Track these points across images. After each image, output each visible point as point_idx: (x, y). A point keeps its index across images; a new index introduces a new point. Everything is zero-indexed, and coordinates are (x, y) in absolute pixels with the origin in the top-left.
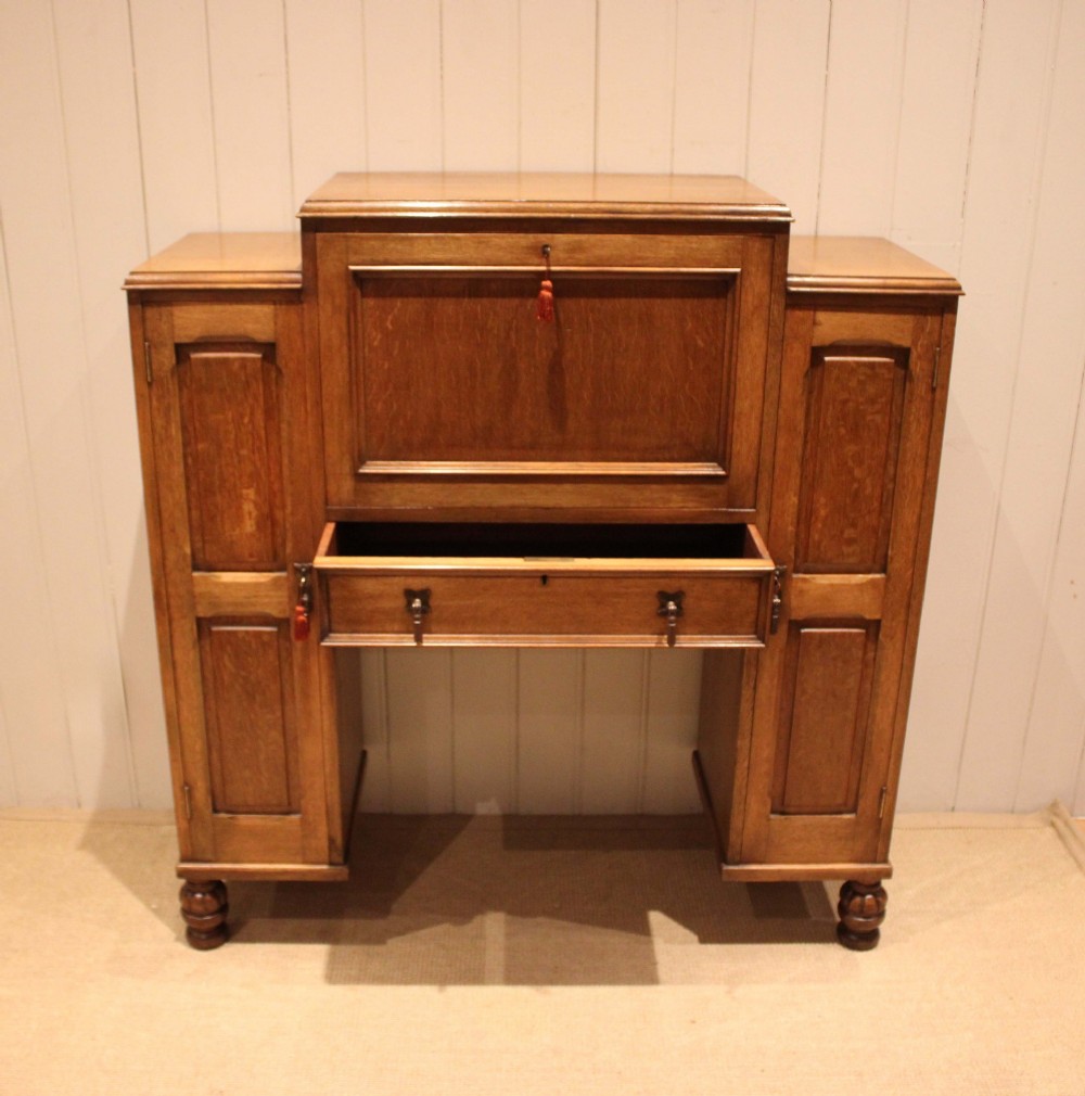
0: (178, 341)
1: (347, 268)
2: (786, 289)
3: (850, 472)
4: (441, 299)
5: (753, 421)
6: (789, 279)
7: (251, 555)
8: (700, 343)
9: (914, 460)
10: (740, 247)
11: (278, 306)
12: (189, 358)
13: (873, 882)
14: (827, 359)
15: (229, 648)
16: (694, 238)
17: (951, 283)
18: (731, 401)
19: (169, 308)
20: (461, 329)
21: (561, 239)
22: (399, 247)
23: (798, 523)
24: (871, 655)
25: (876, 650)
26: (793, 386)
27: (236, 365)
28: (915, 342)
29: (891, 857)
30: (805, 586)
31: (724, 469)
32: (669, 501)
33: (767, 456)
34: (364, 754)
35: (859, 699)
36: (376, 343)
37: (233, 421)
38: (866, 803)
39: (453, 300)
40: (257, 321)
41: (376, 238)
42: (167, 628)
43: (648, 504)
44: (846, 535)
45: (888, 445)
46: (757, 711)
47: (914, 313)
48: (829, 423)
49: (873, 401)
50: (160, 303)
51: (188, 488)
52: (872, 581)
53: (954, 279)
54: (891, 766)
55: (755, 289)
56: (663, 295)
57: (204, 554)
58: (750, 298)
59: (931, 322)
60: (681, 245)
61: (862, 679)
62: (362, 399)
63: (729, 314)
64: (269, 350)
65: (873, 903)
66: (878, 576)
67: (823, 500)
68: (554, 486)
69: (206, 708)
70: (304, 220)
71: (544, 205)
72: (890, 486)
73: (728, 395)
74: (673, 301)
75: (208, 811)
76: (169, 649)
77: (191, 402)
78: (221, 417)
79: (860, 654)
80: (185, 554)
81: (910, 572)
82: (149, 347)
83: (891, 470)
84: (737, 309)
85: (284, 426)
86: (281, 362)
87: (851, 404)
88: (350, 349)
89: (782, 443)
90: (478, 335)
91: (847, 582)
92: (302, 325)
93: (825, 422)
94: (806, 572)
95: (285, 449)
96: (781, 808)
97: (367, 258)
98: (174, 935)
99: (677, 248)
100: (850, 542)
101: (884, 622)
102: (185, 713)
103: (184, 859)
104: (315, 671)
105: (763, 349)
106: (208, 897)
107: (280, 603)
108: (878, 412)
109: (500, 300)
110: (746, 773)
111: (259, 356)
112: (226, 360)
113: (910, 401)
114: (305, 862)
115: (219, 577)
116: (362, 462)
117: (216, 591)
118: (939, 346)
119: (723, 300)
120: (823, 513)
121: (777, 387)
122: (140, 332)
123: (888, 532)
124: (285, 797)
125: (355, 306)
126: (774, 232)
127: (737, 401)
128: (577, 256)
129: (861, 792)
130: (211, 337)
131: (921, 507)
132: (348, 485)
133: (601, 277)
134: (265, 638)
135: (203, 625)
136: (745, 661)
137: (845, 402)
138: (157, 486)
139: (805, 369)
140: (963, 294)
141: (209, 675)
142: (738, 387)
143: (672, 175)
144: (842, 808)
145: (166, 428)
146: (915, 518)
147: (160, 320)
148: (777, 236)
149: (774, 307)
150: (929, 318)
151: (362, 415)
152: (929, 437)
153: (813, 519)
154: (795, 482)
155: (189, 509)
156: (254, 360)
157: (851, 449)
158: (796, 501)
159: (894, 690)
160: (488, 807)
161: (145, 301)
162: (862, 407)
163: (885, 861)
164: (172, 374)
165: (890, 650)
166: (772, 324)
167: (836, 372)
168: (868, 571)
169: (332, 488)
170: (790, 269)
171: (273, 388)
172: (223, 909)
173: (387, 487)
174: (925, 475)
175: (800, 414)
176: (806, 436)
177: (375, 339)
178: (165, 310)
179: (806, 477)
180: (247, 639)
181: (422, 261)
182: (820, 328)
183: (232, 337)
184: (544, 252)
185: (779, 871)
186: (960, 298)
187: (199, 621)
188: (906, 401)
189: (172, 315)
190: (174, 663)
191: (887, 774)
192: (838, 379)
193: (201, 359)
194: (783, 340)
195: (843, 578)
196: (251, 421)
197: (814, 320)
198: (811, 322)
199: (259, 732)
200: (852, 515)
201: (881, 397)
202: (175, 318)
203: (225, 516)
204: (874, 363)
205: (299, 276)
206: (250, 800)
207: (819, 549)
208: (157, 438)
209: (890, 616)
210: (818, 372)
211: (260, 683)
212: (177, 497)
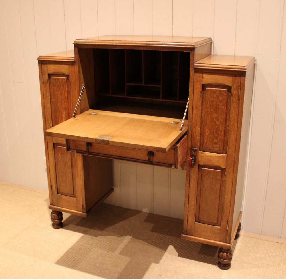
0: (49, 73)
2: (194, 67)
3: (215, 122)
6: (195, 64)
9: (234, 121)
11: (69, 66)
12: (51, 78)
14: (207, 88)
15: (60, 152)
17: (243, 67)
19: (47, 65)
23: (201, 136)
24: (224, 179)
25: (225, 177)
26: (197, 95)
28: (233, 85)
30: (203, 155)
33: (190, 115)
35: (220, 191)
37: (60, 94)
38: (223, 224)
40: (65, 69)
42: (47, 144)
44: (214, 141)
45: (226, 115)
46: (190, 190)
47: (232, 76)
48: (208, 107)
49: (221, 102)
50: (45, 64)
51: (51, 110)
52: (222, 156)
54: (230, 214)
59: (238, 79)
61: (221, 185)
64: (68, 77)
65: (226, 255)
66: (224, 155)
67: (207, 130)
70: (75, 44)
71: (130, 42)
72: (228, 128)
75: (56, 193)
77: (52, 88)
78: (58, 93)
79: (220, 178)
81: (234, 155)
82: (43, 74)
83: (228, 123)
85: (71, 96)
86: (70, 80)
87: (214, 102)
89: (194, 112)
91: (215, 155)
92: (75, 71)
93: (207, 107)
94: (203, 151)
95: (72, 103)
96: (198, 220)
100: (216, 143)
101: (226, 169)
102: (51, 167)
104: (79, 160)
106: (56, 215)
108: (222, 105)
110: (187, 208)
111: (66, 78)
112: (59, 78)
113: (232, 103)
114: (77, 211)
118: (240, 86)
120: (207, 134)
121: (192, 95)
122: (41, 70)
123: (227, 142)
124: (73, 193)
126: (190, 50)
130: (56, 73)
131: (237, 135)
135: (55, 145)
137: (213, 101)
138: (45, 109)
139: (201, 91)
141: (56, 158)
144: (217, 224)
145: (46, 94)
146: (235, 138)
147: (45, 68)
149: (191, 72)
150: (237, 78)
152: (238, 114)
153: (205, 135)
154: (199, 124)
155: (52, 115)
156: (65, 79)
157: (215, 115)
158: (200, 130)
160: (146, 210)
161: (43, 62)
162: (218, 103)
163: (230, 243)
164: (48, 82)
165: (228, 179)
167: (209, 93)
168: (222, 154)
171: (69, 86)
174: (237, 126)
175: (200, 104)
176: (202, 110)
178: (46, 65)
179: (202, 123)
180: (64, 150)
182: (204, 79)
183: (60, 73)
185: (197, 239)
186: (246, 72)
187: (54, 144)
189: (47, 67)
190: (48, 153)
191: (229, 216)
192: (210, 94)
193: (54, 78)
194: (194, 82)
195: (214, 154)
196: (64, 94)
197: (203, 77)
198: (201, 77)
199: (67, 174)
200: (216, 135)
201: (223, 101)
202: (48, 68)
203: (59, 118)
204: (221, 90)
205: (74, 58)
206: (65, 192)
207: (206, 144)
208: (44, 97)
209: (228, 168)
210: (205, 92)
211: (67, 161)
212: (49, 112)
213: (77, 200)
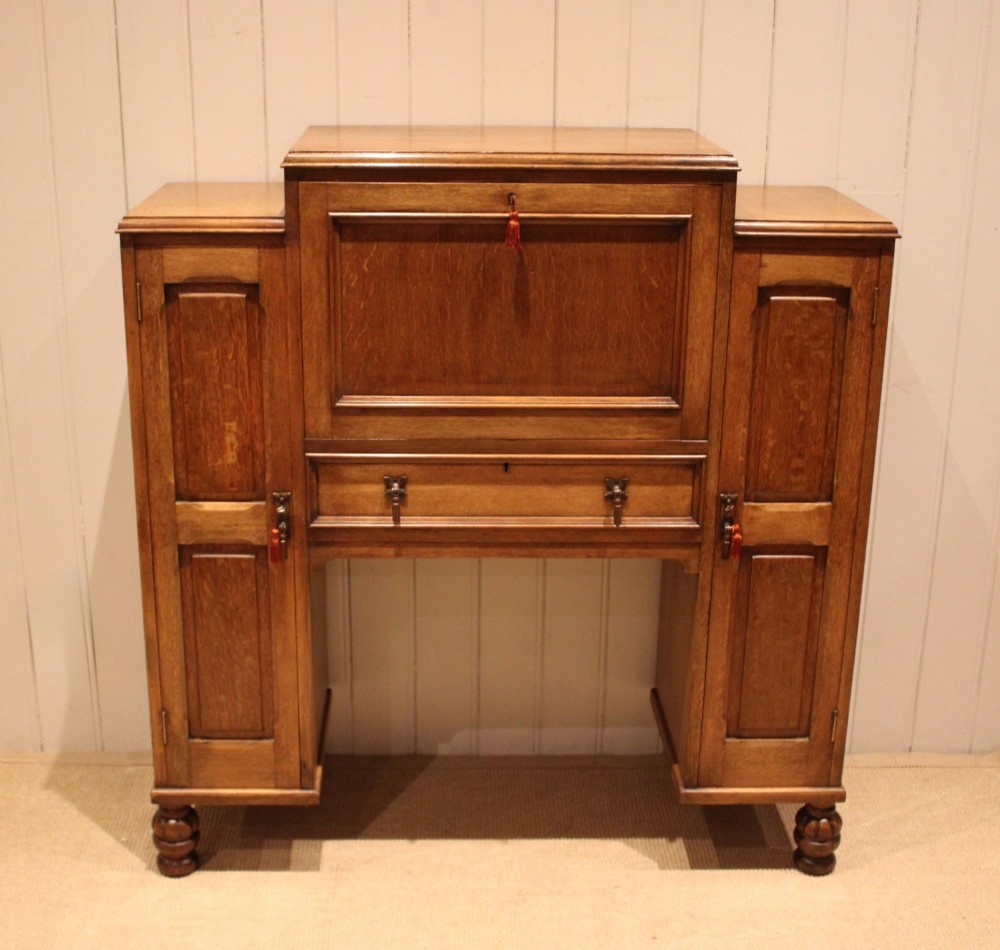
0: (167, 281)
1: (328, 215)
2: (734, 234)
3: (797, 405)
4: (413, 244)
5: (704, 357)
6: (737, 224)
7: (232, 485)
8: (654, 283)
10: (691, 194)
11: (262, 250)
12: (178, 297)
13: (827, 806)
14: (773, 298)
16: (648, 187)
17: (887, 226)
18: (683, 339)
19: (159, 251)
20: (432, 270)
21: (527, 188)
22: (376, 195)
23: (748, 452)
24: (819, 581)
25: (824, 576)
26: (740, 323)
27: (222, 304)
28: (855, 281)
29: (844, 781)
30: (756, 514)
31: (677, 403)
32: (627, 433)
33: (717, 389)
34: (329, 692)
35: (810, 623)
36: (353, 285)
37: (218, 357)
38: (818, 727)
39: (425, 245)
40: (242, 263)
41: (353, 187)
42: (150, 556)
43: (607, 436)
44: (793, 465)
45: (831, 379)
46: (712, 635)
47: (853, 255)
48: (775, 358)
49: (816, 338)
50: (150, 246)
51: (173, 421)
52: (819, 507)
53: (891, 223)
54: (842, 690)
55: (705, 233)
56: (619, 240)
57: (187, 484)
58: (701, 242)
59: (870, 263)
60: (636, 193)
61: (812, 603)
62: (340, 337)
63: (681, 257)
64: (252, 290)
65: (828, 827)
66: (824, 504)
67: (770, 432)
68: (518, 419)
69: (185, 635)
70: (287, 169)
71: (509, 157)
72: (835, 418)
73: (681, 332)
74: (629, 245)
75: (184, 736)
76: (152, 576)
77: (178, 338)
78: (207, 353)
79: (810, 579)
80: (169, 484)
81: (855, 500)
82: (140, 286)
83: (835, 402)
84: (688, 253)
85: (266, 362)
86: (264, 303)
87: (796, 340)
88: (329, 290)
89: (731, 377)
90: (448, 278)
91: (794, 510)
92: (285, 267)
93: (771, 359)
94: (755, 501)
95: (266, 385)
96: (737, 731)
97: (347, 205)
98: (144, 865)
99: (633, 196)
100: (798, 471)
101: (831, 549)
102: (164, 639)
103: (158, 785)
104: (290, 596)
105: (714, 290)
106: (181, 823)
107: (259, 531)
108: (821, 348)
109: (468, 244)
110: (702, 695)
111: (244, 296)
112: (212, 300)
113: (852, 338)
114: (276, 787)
115: (202, 506)
116: (339, 397)
117: (198, 519)
118: (877, 286)
119: (676, 244)
120: (771, 444)
121: (726, 325)
122: (131, 273)
123: (832, 462)
124: (259, 722)
125: (334, 251)
126: (723, 180)
127: (689, 337)
128: (540, 203)
129: (813, 715)
130: (199, 278)
131: (865, 438)
132: (325, 418)
133: (562, 223)
134: (244, 565)
135: (184, 552)
136: (700, 585)
137: (791, 338)
138: (144, 419)
139: (753, 309)
140: (900, 237)
141: (189, 602)
142: (690, 324)
143: (627, 129)
144: (796, 732)
145: (155, 362)
146: (858, 448)
147: (151, 261)
148: (725, 184)
149: (723, 251)
150: (868, 259)
151: (340, 352)
152: (870, 372)
153: (762, 449)
154: (744, 414)
155: (174, 441)
156: (239, 299)
157: (797, 383)
158: (746, 433)
159: (842, 614)
161: (137, 243)
162: (806, 344)
163: (839, 784)
164: (161, 313)
165: (837, 577)
166: (721, 266)
167: (781, 311)
168: (816, 501)
169: (310, 420)
170: (738, 215)
171: (256, 325)
172: (195, 836)
173: (362, 419)
174: (867, 408)
175: (748, 351)
176: (754, 370)
177: (352, 280)
178: (156, 252)
179: (755, 410)
180: (226, 565)
181: (397, 208)
182: (766, 270)
183: (218, 278)
184: (509, 200)
185: (736, 795)
186: (897, 241)
187: (181, 548)
188: (848, 337)
189: (162, 257)
190: (155, 590)
191: (838, 697)
192: (783, 317)
193: (189, 299)
194: (731, 281)
195: (790, 506)
196: (235, 357)
197: (760, 262)
198: (757, 264)
199: (235, 657)
200: (799, 446)
201: (824, 333)
202: (165, 260)
203: (208, 447)
204: (817, 302)
205: (282, 222)
206: (225, 725)
207: (768, 477)
208: (145, 373)
209: (837, 543)
210: (764, 311)
211: (238, 609)
212: (163, 429)
213: (276, 746)
